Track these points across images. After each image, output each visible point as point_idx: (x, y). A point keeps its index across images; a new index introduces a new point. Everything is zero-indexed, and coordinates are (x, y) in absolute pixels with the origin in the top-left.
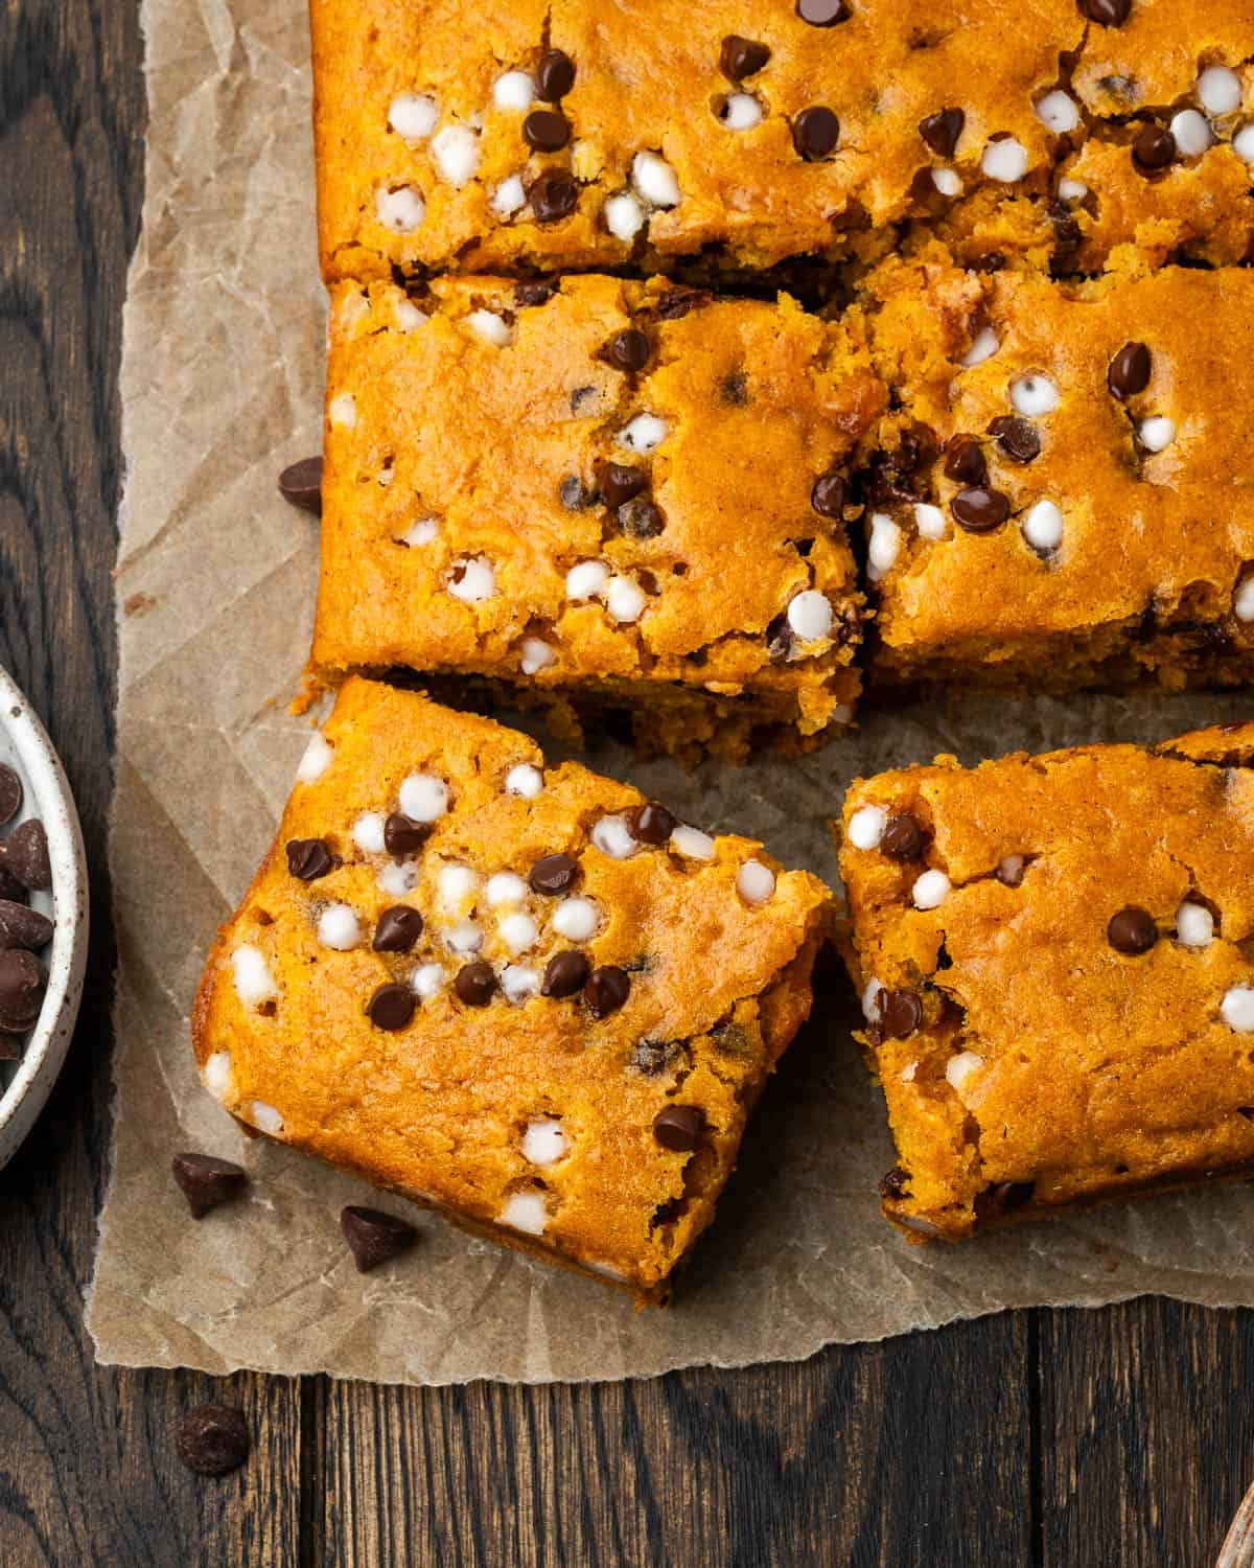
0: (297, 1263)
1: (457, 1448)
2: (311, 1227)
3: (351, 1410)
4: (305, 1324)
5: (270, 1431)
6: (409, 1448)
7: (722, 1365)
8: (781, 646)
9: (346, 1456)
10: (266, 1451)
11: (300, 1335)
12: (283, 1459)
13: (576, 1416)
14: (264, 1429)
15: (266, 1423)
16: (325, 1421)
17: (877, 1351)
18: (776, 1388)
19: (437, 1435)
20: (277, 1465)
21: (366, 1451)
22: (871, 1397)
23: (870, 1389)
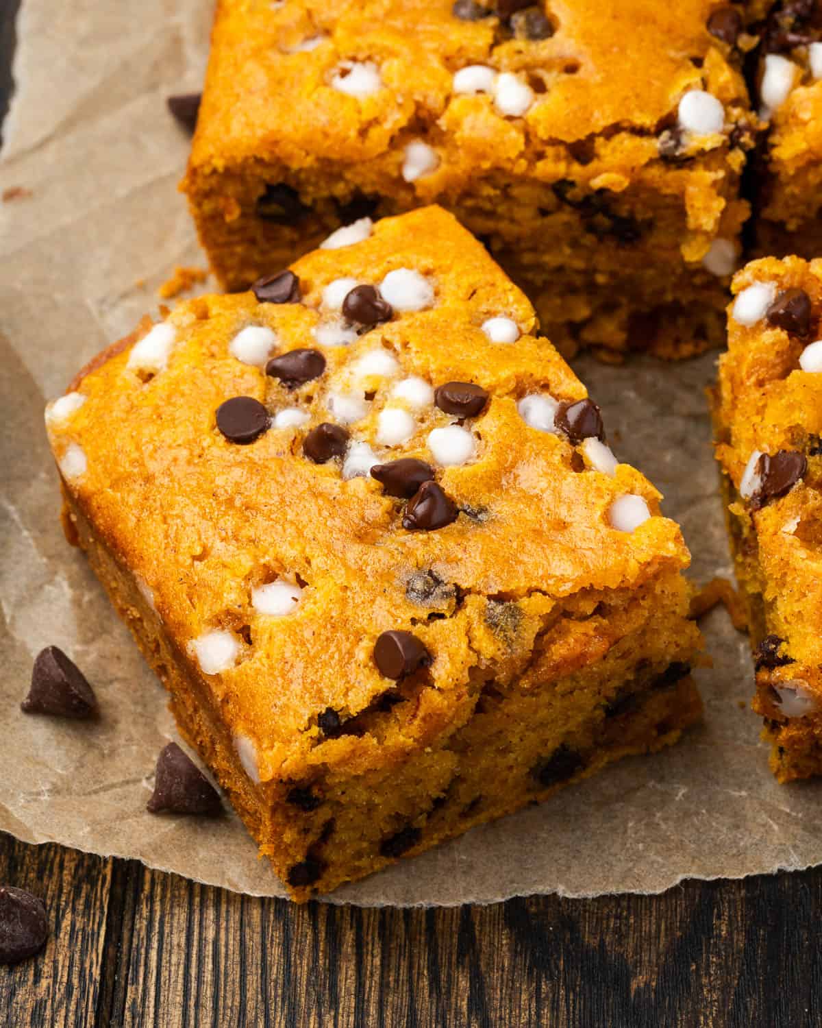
0: (119, 764)
1: (275, 952)
2: (136, 736)
3: (163, 911)
4: (122, 817)
5: (73, 925)
6: (223, 950)
7: (570, 895)
8: (671, 138)
9: (153, 954)
10: (66, 943)
11: (117, 825)
12: (84, 952)
13: (407, 931)
14: (66, 923)
15: (69, 916)
16: (133, 918)
17: (739, 889)
18: (627, 918)
19: (254, 940)
20: (77, 956)
21: (176, 949)
22: (730, 933)
23: (730, 924)
